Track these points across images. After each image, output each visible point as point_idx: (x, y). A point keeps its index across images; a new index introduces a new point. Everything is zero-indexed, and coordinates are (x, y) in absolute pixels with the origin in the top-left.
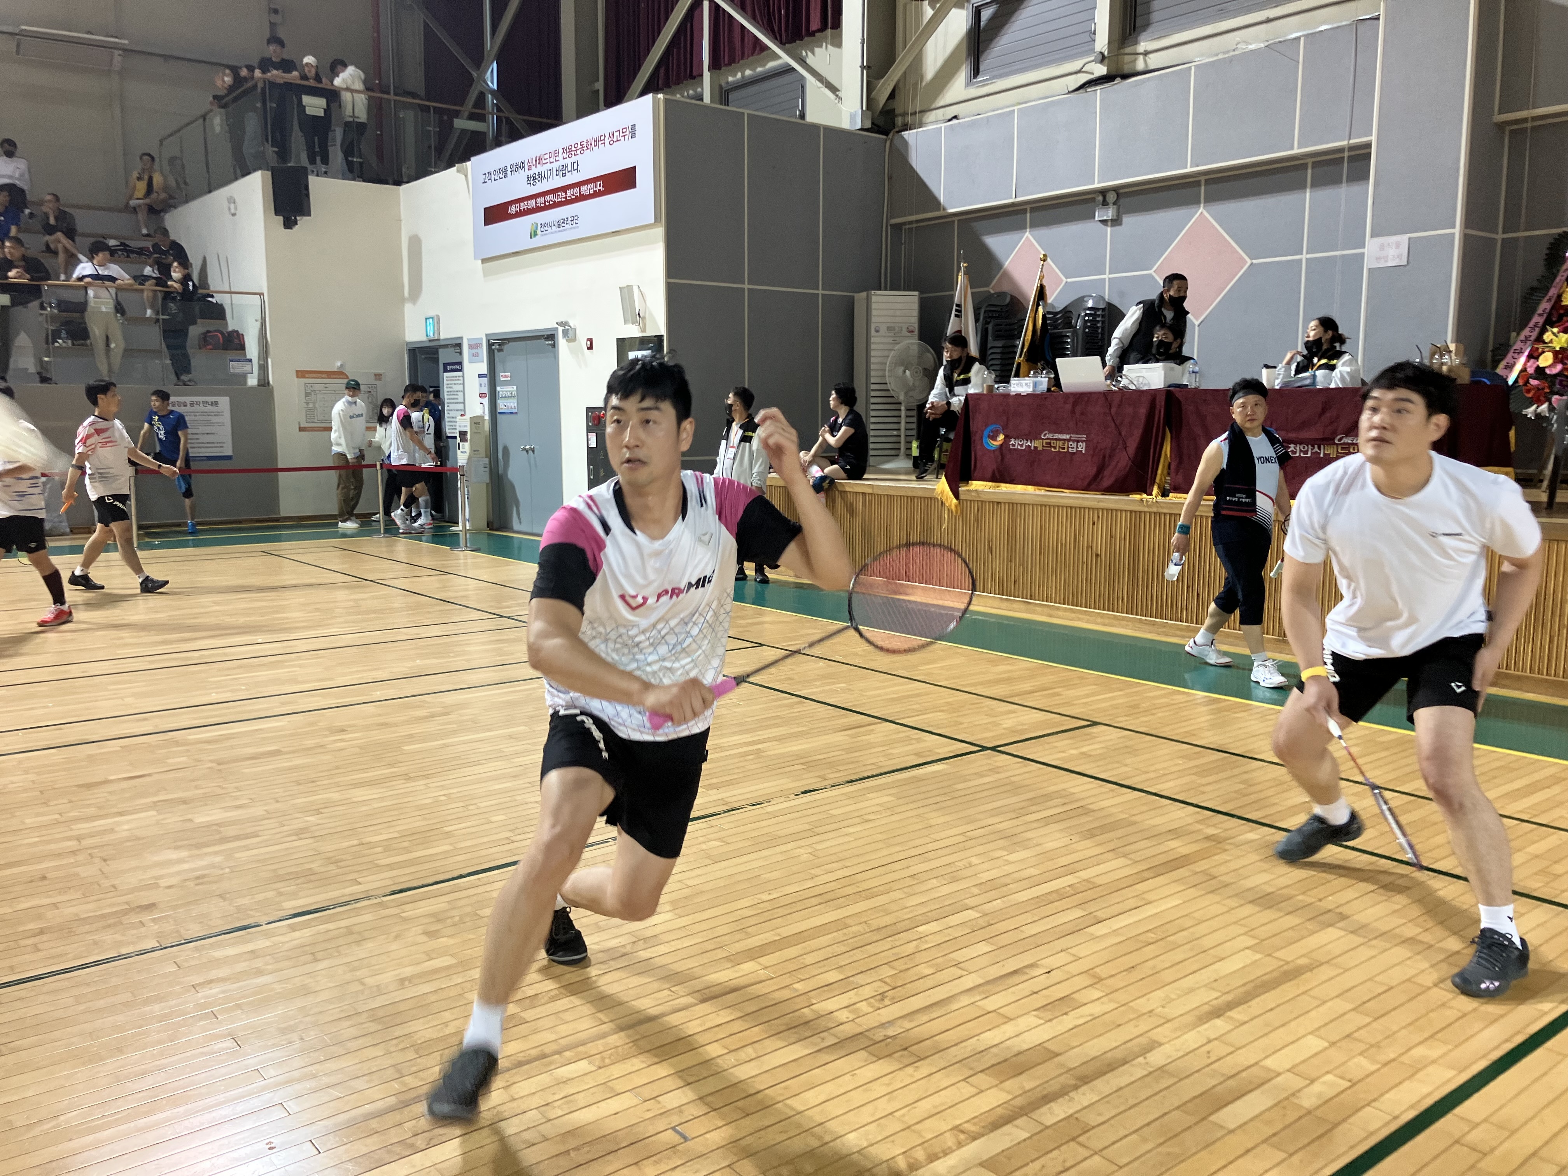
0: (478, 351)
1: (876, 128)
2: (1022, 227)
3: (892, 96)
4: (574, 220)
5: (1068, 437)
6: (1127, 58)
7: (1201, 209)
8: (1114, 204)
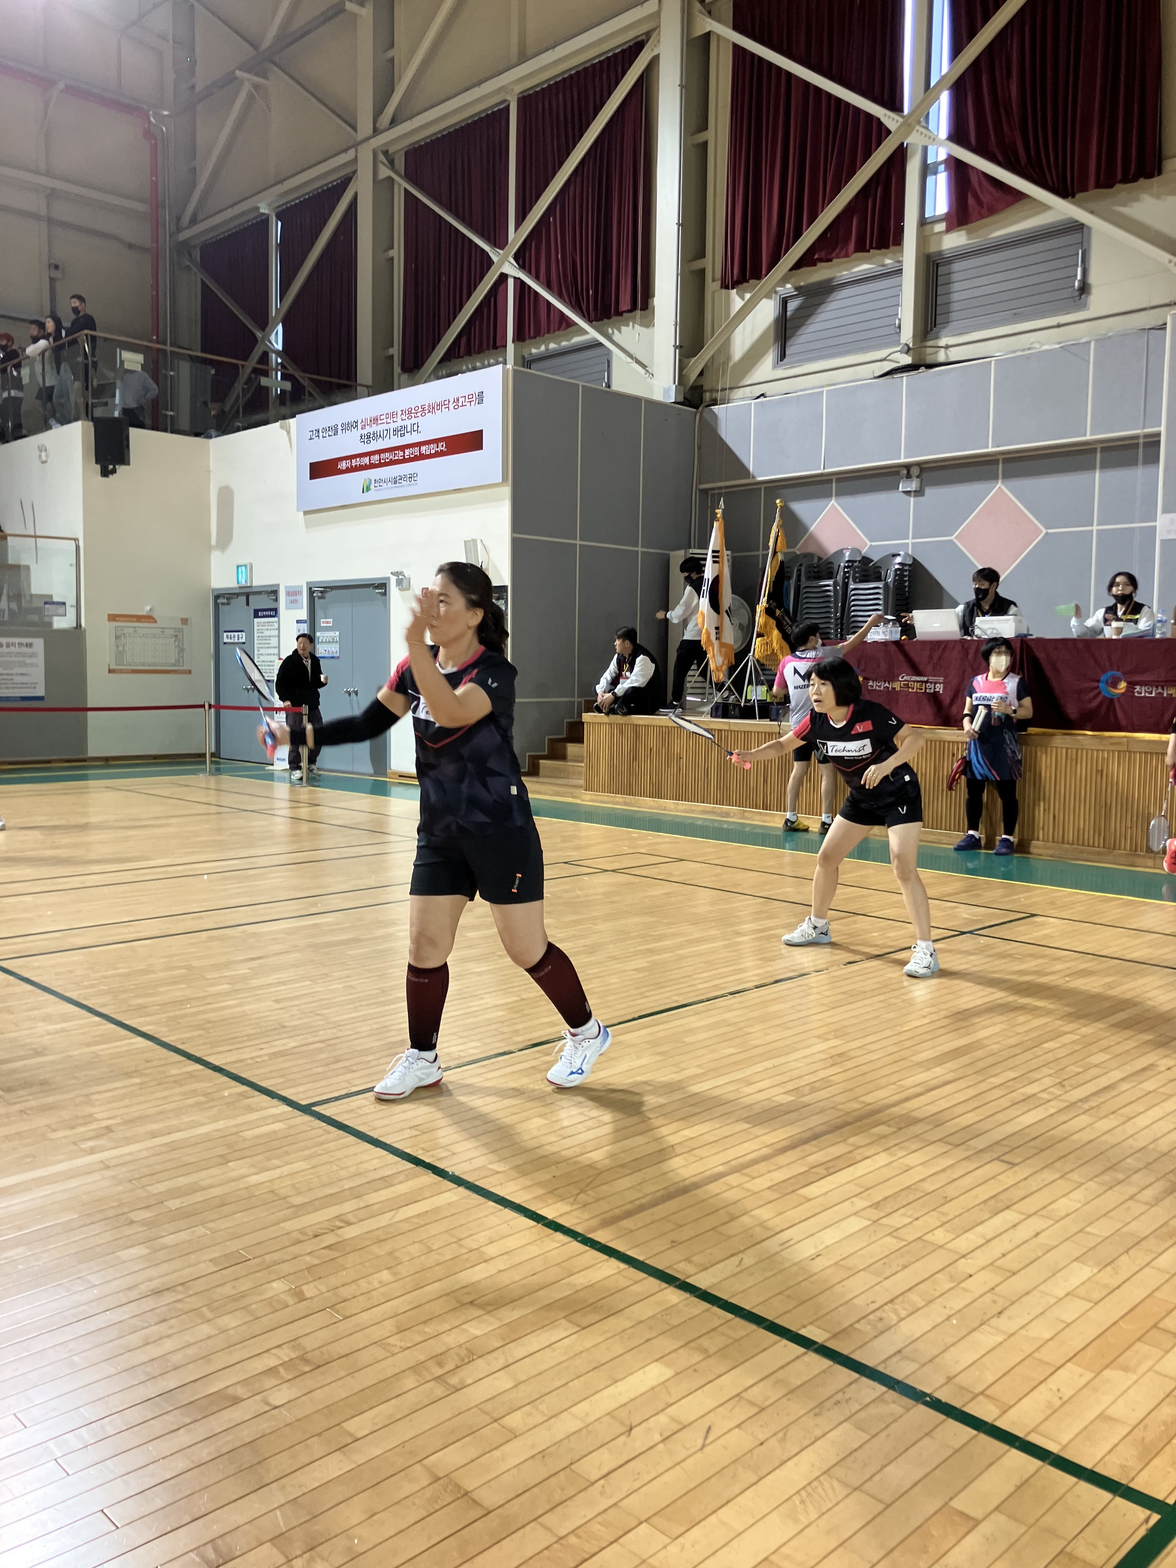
0: (298, 597)
1: (687, 403)
2: (828, 495)
3: (701, 374)
4: (412, 477)
5: (925, 679)
6: (929, 350)
7: (999, 484)
8: (917, 477)
